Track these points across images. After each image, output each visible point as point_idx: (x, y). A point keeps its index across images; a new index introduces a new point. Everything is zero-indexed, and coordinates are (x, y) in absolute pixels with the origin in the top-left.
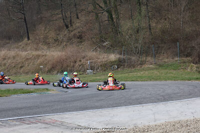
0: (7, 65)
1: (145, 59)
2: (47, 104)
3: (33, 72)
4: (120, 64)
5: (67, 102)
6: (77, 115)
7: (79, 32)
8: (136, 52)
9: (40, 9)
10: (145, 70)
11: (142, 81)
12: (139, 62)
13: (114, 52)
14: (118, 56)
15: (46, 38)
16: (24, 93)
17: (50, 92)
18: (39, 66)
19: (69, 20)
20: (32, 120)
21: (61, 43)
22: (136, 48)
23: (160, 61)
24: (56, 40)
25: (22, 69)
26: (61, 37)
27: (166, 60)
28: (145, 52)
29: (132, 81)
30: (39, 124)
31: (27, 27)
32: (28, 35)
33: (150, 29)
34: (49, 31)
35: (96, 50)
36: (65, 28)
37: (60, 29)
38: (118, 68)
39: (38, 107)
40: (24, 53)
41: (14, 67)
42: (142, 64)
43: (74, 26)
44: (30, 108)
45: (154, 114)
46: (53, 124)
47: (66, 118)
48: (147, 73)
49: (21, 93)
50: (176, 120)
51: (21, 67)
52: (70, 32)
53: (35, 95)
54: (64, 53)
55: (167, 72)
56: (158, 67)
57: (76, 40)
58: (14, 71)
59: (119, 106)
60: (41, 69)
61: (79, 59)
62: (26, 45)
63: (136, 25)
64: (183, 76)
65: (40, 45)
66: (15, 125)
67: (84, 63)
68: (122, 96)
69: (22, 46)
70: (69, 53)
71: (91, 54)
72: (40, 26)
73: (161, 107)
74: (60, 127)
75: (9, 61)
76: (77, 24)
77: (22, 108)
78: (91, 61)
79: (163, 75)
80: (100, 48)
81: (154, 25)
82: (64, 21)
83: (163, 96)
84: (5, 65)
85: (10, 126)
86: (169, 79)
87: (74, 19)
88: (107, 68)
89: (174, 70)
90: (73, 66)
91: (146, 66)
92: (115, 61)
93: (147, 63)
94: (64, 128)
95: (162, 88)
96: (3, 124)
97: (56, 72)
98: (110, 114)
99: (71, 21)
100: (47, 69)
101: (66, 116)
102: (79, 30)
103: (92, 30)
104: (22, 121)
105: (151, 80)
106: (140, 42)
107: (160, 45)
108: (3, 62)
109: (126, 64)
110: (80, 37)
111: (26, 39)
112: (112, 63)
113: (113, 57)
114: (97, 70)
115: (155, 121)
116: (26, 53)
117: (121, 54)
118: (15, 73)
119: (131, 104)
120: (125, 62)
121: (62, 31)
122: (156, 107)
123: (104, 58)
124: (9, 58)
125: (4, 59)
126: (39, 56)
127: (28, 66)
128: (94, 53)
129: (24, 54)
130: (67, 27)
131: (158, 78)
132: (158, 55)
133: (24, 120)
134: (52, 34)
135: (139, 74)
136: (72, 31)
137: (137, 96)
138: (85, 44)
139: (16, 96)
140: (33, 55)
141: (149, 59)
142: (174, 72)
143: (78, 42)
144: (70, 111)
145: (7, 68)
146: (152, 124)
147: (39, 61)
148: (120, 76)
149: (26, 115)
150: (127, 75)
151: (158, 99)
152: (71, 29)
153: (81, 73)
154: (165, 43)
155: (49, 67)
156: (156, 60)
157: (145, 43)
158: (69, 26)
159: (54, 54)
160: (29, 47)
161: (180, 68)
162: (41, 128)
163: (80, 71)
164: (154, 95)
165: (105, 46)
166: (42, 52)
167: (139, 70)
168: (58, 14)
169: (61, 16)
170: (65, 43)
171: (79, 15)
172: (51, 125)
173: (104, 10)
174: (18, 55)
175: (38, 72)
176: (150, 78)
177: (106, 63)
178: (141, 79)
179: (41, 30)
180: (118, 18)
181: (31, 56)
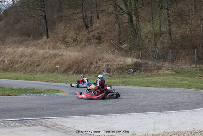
0: (24, 62)
1: (162, 64)
2: (52, 107)
3: (49, 71)
4: (136, 68)
5: (73, 105)
7: (98, 33)
8: (153, 57)
9: (61, 7)
10: (161, 76)
11: (155, 87)
12: (156, 67)
13: (131, 56)
14: (135, 60)
15: (65, 37)
16: (33, 93)
17: (60, 94)
18: (56, 65)
19: (89, 20)
20: (33, 122)
21: (80, 42)
22: (154, 52)
23: (177, 67)
24: (75, 40)
25: (38, 68)
26: (80, 37)
27: (184, 67)
28: (163, 57)
29: (146, 86)
30: (40, 126)
31: (46, 25)
32: (48, 33)
33: (170, 34)
34: (68, 30)
35: (113, 52)
36: (85, 27)
37: (79, 29)
38: (134, 72)
39: (43, 109)
41: (31, 64)
42: (159, 69)
43: (94, 26)
44: (35, 109)
45: (155, 123)
46: (54, 128)
47: (67, 122)
48: (162, 78)
49: (30, 93)
50: (176, 130)
51: (38, 65)
52: (90, 32)
53: (44, 95)
54: (81, 54)
55: (183, 79)
56: (174, 73)
57: (94, 41)
58: (30, 69)
59: (123, 113)
60: (57, 68)
61: (95, 61)
62: (45, 43)
63: (157, 28)
64: (198, 84)
65: (58, 43)
66: (16, 126)
67: (100, 65)
68: (129, 102)
69: (41, 44)
70: (86, 54)
71: (109, 56)
72: (61, 24)
73: (165, 116)
74: (59, 131)
75: (26, 59)
76: (97, 24)
77: (27, 109)
78: (108, 63)
79: (178, 82)
80: (118, 50)
81: (175, 29)
82: (84, 21)
83: (170, 105)
84: (22, 62)
85: (11, 127)
86: (183, 86)
87: (95, 20)
88: (123, 72)
89: (190, 77)
90: (89, 67)
91: (162, 72)
92: (132, 65)
93: (163, 68)
94: (63, 133)
95: (172, 96)
96: (4, 125)
97: (72, 72)
98: (111, 120)
99: (91, 21)
100: (63, 69)
101: (68, 120)
102: (98, 31)
104: (23, 122)
105: (165, 87)
106: (158, 46)
107: (179, 51)
108: (20, 60)
109: (143, 69)
110: (99, 38)
111: (45, 37)
112: (129, 67)
113: (130, 60)
114: (113, 72)
115: (154, 130)
116: (44, 51)
117: (138, 58)
118: (31, 72)
119: (135, 111)
120: (141, 66)
121: (82, 31)
122: (159, 116)
123: (120, 61)
124: (26, 56)
125: (21, 56)
126: (56, 55)
127: (45, 64)
128: (111, 55)
129: (41, 52)
130: (87, 27)
131: (173, 84)
132: (176, 61)
133: (25, 122)
134: (71, 34)
135: (154, 80)
136: (92, 32)
137: (145, 103)
138: (104, 45)
139: (25, 96)
140: (50, 54)
141: (167, 64)
142: (190, 79)
143: (97, 43)
144: (73, 115)
145: (24, 66)
146: (151, 133)
147: (55, 60)
149: (29, 116)
150: (141, 79)
151: (164, 108)
152: (90, 29)
153: (96, 75)
154: (184, 49)
155: (65, 66)
156: (173, 66)
157: (164, 48)
158: (89, 26)
159: (72, 54)
160: (48, 46)
161: (196, 75)
162: (39, 131)
163: (95, 73)
164: (161, 103)
165: (123, 49)
166: (60, 51)
167: (154, 75)
168: (78, 13)
169: (81, 15)
170: (84, 43)
171: (100, 15)
172: (51, 128)
173: (124, 11)
174: (35, 53)
175: (54, 72)
176: (165, 85)
177: (122, 66)
178: (155, 84)
179: (60, 28)
180: (137, 21)
181: (48, 55)
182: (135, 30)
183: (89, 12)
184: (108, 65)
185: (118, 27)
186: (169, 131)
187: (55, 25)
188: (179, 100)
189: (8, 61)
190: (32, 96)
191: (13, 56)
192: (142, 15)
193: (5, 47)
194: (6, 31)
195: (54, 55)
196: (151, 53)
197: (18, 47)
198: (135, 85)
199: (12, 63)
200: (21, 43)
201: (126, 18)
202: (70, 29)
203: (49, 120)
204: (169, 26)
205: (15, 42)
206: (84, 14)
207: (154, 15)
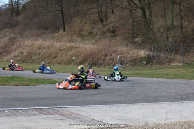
0: (42, 54)
1: (173, 57)
2: (69, 96)
3: (65, 63)
4: (149, 60)
5: (88, 95)
6: (94, 108)
7: (113, 27)
8: (165, 49)
9: (78, 2)
10: (173, 68)
11: (167, 78)
12: (168, 60)
13: (144, 49)
14: (147, 52)
15: (81, 30)
16: (51, 83)
18: (72, 57)
19: (104, 15)
20: (50, 111)
21: (95, 36)
22: (166, 45)
23: (188, 60)
24: (91, 33)
25: (55, 59)
26: (95, 31)
28: (175, 50)
29: (158, 77)
30: (57, 115)
31: (63, 19)
32: (64, 27)
33: (182, 28)
34: (84, 24)
35: (127, 45)
36: (100, 21)
37: (95, 23)
38: (147, 64)
39: (60, 98)
40: (58, 43)
41: (48, 56)
42: (170, 61)
43: (109, 21)
44: (52, 99)
45: (167, 113)
46: (70, 116)
47: (83, 111)
48: (173, 70)
49: (48, 83)
50: (187, 120)
51: (55, 57)
52: (104, 26)
54: (96, 46)
56: (185, 65)
57: (109, 34)
58: (48, 60)
59: (136, 103)
60: (73, 60)
61: (109, 53)
62: (62, 36)
63: (169, 22)
65: (75, 37)
66: (34, 115)
67: (115, 58)
68: (142, 93)
69: (58, 37)
70: (101, 46)
71: (122, 49)
72: (77, 18)
73: (176, 106)
74: (74, 119)
75: (44, 51)
76: (112, 18)
77: (44, 99)
78: (121, 55)
79: (189, 73)
80: (131, 43)
81: (186, 24)
82: (99, 16)
83: (181, 95)
84: (39, 54)
85: (29, 115)
87: (109, 14)
88: (136, 64)
90: (104, 60)
91: (174, 64)
92: (144, 58)
93: (175, 61)
95: (183, 87)
96: (23, 113)
97: (87, 64)
98: (125, 110)
99: (106, 15)
100: (78, 61)
101: (84, 109)
102: (113, 25)
103: (125, 26)
104: (41, 111)
105: (176, 78)
106: (170, 40)
107: (190, 44)
108: (38, 52)
109: (155, 61)
110: (114, 32)
111: (62, 30)
112: (142, 59)
113: (143, 53)
114: (126, 65)
115: (166, 120)
116: (61, 44)
117: (151, 51)
119: (148, 101)
120: (154, 59)
121: (97, 25)
122: (171, 106)
123: (134, 53)
124: (44, 48)
125: (39, 49)
126: (72, 48)
127: (61, 56)
128: (125, 48)
129: (58, 45)
130: (102, 21)
131: (184, 76)
132: (187, 54)
133: (43, 110)
134: (87, 28)
135: (166, 72)
136: (106, 25)
137: (157, 94)
138: (118, 38)
139: (43, 86)
140: (67, 47)
141: (178, 57)
143: (111, 36)
144: (88, 104)
145: (41, 58)
146: (163, 122)
148: (147, 72)
149: (47, 105)
150: (154, 71)
151: (176, 98)
152: (105, 23)
153: (111, 66)
155: (81, 58)
156: (185, 58)
157: (176, 41)
158: (104, 20)
159: (87, 46)
160: (64, 39)
162: (56, 119)
163: (110, 65)
164: (173, 94)
165: (136, 42)
166: (76, 44)
167: (166, 67)
168: (94, 8)
169: (96, 10)
170: (98, 37)
171: (114, 10)
172: (67, 117)
173: (138, 6)
174: (52, 46)
175: (70, 64)
176: (176, 76)
177: (135, 58)
178: (167, 76)
179: (77, 22)
180: (150, 15)
181: (64, 48)
182: (148, 24)
183: (104, 7)
184: (122, 57)
185: (132, 22)
186: (180, 121)
187: (71, 19)
188: (189, 91)
189: (26, 53)
190: (50, 86)
191: (31, 48)
192: (155, 10)
193: (24, 40)
194: (25, 24)
195: (70, 47)
196: (163, 46)
197: (36, 40)
198: (148, 77)
199: (30, 55)
200: (39, 36)
201: (139, 13)
202: (86, 23)
203: (65, 109)
204: (181, 21)
205: (33, 35)
206: (99, 9)
207: (166, 10)
